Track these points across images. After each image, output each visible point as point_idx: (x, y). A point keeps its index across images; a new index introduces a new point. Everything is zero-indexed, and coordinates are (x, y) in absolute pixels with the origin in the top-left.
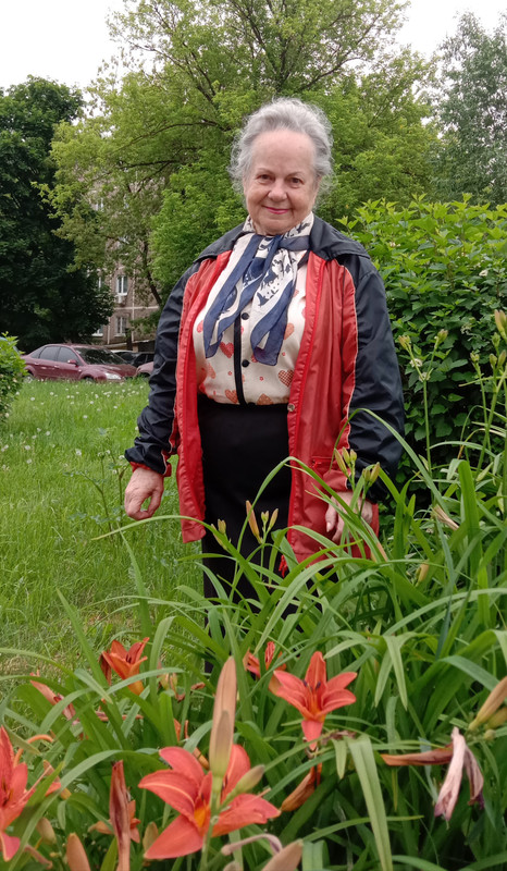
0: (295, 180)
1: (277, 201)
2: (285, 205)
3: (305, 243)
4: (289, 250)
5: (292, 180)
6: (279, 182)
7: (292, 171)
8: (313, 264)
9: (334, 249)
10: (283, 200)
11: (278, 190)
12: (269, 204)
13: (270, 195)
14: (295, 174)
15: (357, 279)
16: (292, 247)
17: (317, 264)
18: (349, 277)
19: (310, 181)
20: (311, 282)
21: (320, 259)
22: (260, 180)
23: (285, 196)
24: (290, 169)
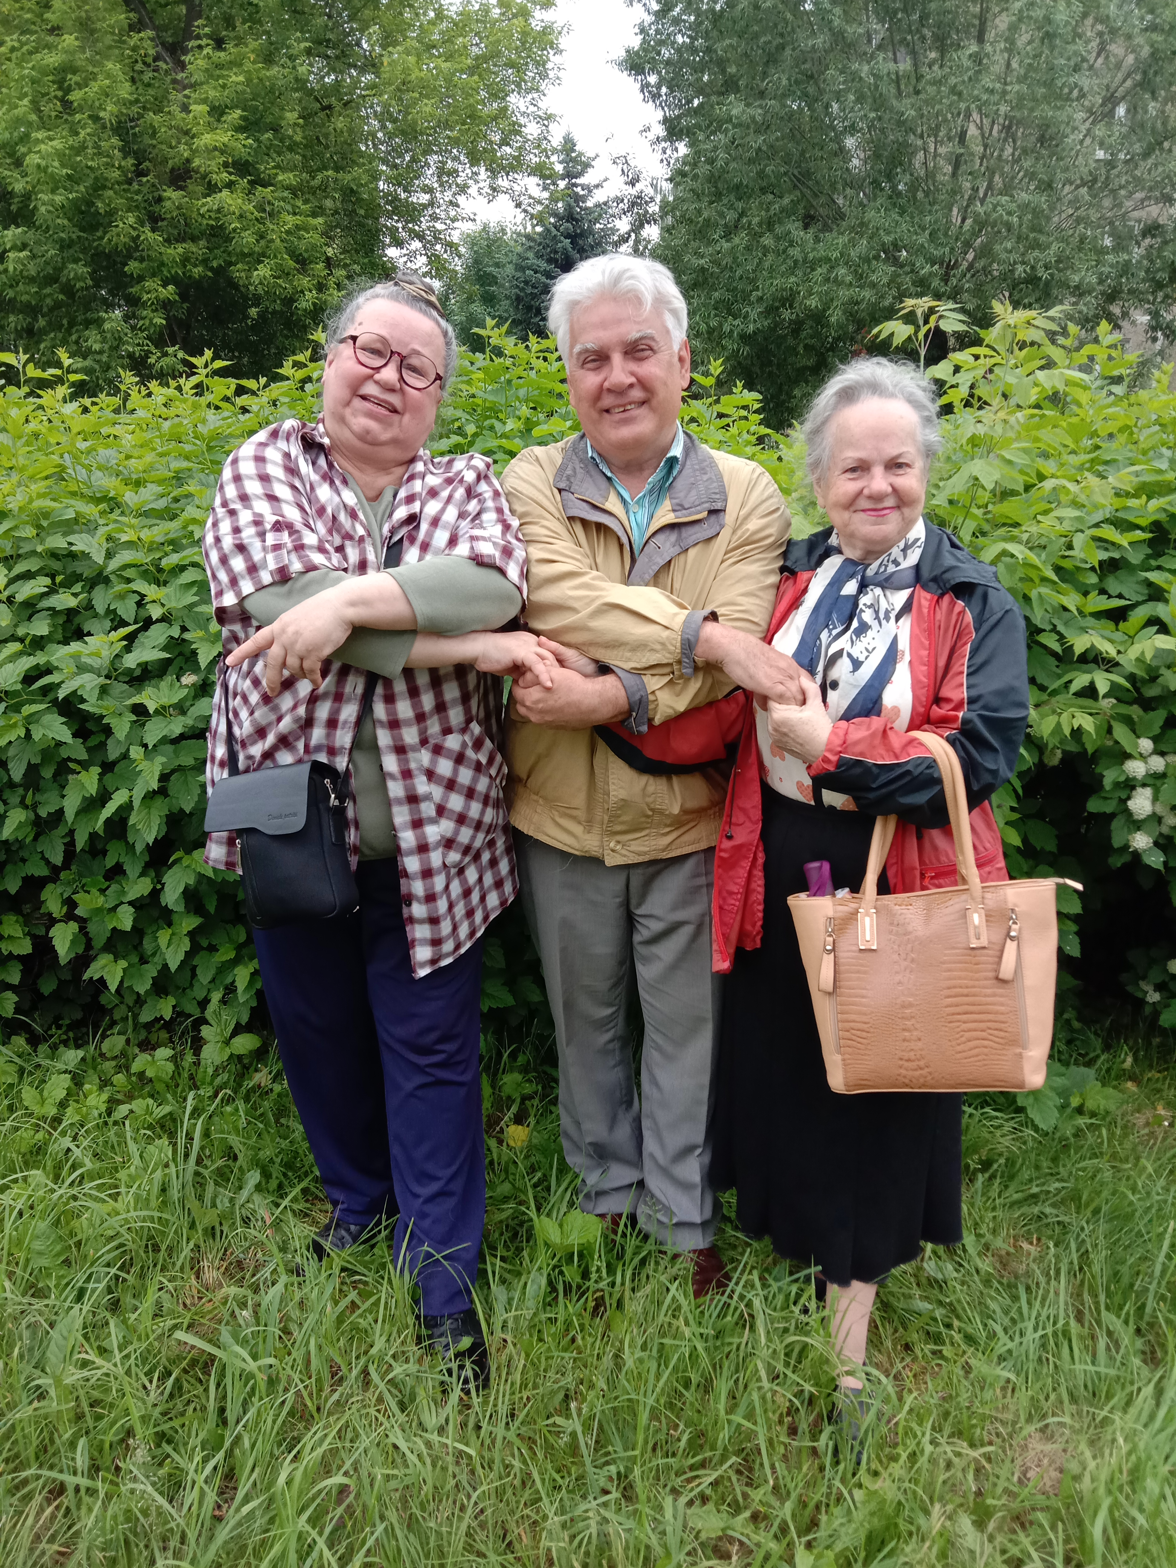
0: (900, 466)
1: (877, 498)
2: (890, 502)
3: (910, 577)
4: (883, 588)
5: (894, 465)
6: (878, 471)
7: (894, 452)
8: (920, 606)
9: (947, 576)
10: (887, 495)
11: (879, 481)
12: (864, 504)
13: (866, 492)
14: (899, 456)
15: (979, 621)
16: (887, 583)
17: (925, 603)
18: (969, 617)
19: (919, 464)
20: (917, 631)
21: (928, 596)
22: (849, 475)
23: (890, 489)
24: (891, 451)
